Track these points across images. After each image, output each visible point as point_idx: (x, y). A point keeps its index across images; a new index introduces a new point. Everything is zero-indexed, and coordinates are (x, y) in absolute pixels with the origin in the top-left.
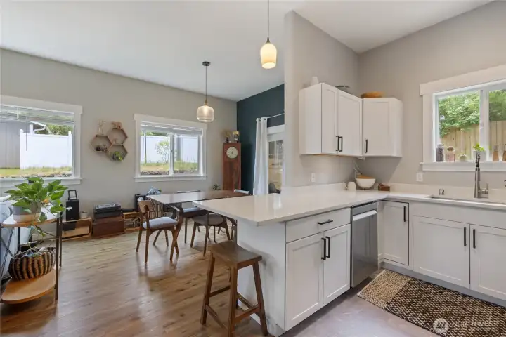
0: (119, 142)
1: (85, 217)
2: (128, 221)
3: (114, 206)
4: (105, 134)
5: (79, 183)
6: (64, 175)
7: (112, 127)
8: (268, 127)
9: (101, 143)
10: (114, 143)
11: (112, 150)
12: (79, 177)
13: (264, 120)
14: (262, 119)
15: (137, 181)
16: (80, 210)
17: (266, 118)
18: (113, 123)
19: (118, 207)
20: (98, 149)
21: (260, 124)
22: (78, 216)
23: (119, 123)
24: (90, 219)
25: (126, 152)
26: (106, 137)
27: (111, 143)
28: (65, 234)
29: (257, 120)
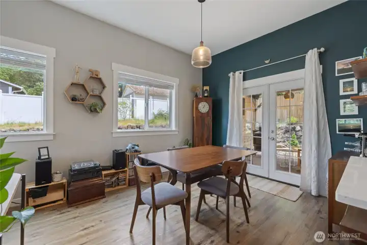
0: (97, 93)
1: (59, 179)
2: (107, 181)
3: (93, 166)
4: (81, 83)
5: (51, 138)
6: (38, 129)
7: (89, 74)
8: (244, 80)
9: (78, 92)
10: (92, 93)
11: (89, 101)
12: (51, 131)
13: (239, 75)
14: (237, 73)
15: (114, 135)
16: (53, 171)
17: (242, 72)
18: (90, 71)
19: (97, 167)
20: (74, 99)
21: (234, 78)
22: (50, 179)
23: (96, 71)
24: (65, 181)
25: (104, 104)
26: (83, 86)
27: (88, 93)
28: (34, 202)
29: (231, 75)
